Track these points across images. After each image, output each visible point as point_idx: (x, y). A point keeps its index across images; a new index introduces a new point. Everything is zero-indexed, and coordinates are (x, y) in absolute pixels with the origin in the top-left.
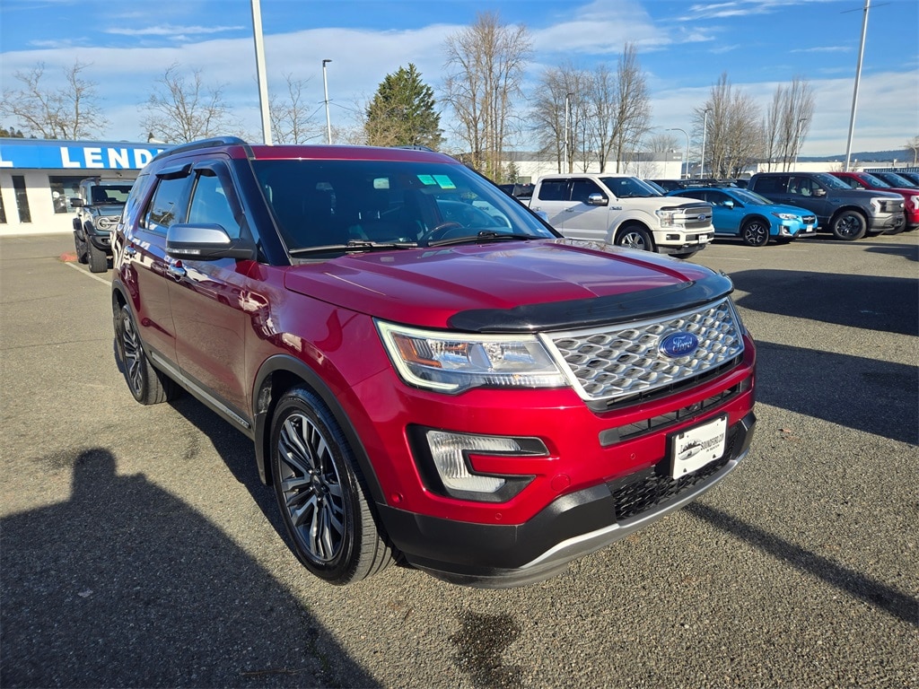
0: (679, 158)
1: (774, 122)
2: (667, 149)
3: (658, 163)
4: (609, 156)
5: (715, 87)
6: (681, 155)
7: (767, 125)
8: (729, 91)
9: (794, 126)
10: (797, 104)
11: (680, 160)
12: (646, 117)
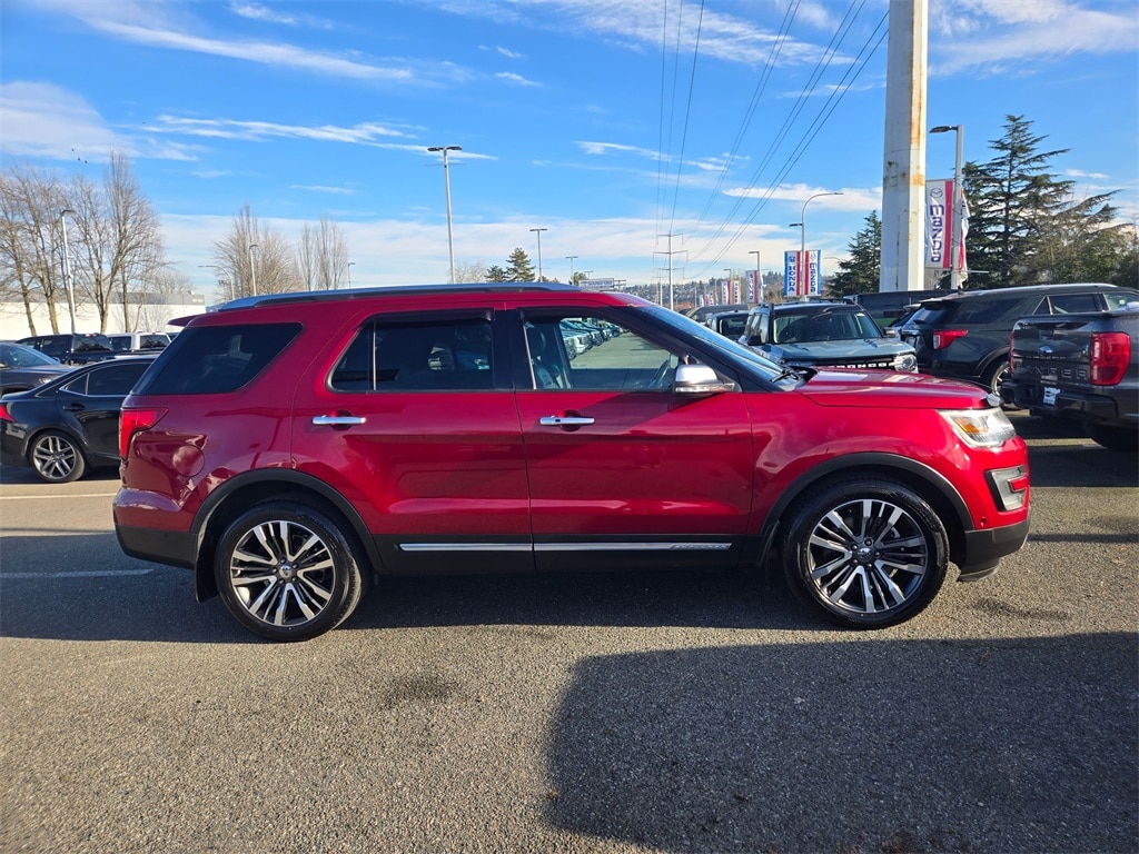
0: (199, 301)
1: (308, 264)
2: (176, 290)
3: (172, 307)
4: (110, 297)
5: (237, 218)
6: (202, 297)
7: (300, 267)
8: (255, 225)
9: (331, 269)
10: (330, 246)
11: (203, 304)
12: (159, 247)
